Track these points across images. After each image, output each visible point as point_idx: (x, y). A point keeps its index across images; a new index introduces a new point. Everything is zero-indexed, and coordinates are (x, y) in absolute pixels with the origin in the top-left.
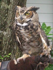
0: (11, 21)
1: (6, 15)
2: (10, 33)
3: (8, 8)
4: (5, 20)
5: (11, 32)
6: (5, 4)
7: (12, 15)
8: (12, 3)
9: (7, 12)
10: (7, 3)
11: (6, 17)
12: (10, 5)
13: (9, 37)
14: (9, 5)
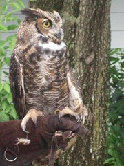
0: (83, 47)
1: (73, 36)
2: (82, 71)
3: (75, 23)
4: (70, 46)
5: (84, 69)
6: (70, 15)
7: (85, 35)
8: (84, 13)
9: (75, 31)
10: (74, 13)
11: (74, 39)
12: (79, 17)
13: (81, 78)
14: (77, 17)
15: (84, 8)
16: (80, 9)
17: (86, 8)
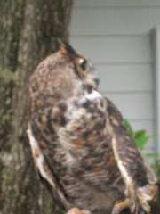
1: (8, 102)
4: (4, 118)
14: (14, 70)
15: (25, 57)
16: (20, 59)
17: (28, 57)
